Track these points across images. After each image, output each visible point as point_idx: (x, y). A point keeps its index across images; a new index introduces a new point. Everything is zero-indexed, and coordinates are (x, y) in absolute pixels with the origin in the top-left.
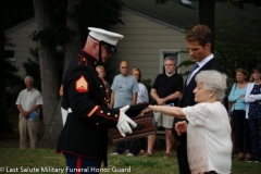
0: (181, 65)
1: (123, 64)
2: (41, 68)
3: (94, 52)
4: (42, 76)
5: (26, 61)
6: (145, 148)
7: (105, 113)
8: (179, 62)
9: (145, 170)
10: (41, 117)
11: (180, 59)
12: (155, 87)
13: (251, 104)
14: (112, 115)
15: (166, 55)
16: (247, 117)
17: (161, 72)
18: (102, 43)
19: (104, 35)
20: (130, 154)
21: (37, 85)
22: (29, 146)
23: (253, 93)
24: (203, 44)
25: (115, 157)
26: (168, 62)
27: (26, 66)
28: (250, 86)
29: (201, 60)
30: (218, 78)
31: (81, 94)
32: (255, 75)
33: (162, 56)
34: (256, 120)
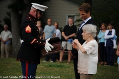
0: (76, 21)
1: (49, 20)
2: (12, 21)
3: (34, 14)
4: (12, 25)
5: (5, 18)
6: (59, 59)
7: (39, 42)
8: (75, 20)
9: (59, 69)
10: (11, 44)
11: (76, 18)
12: (64, 31)
13: (107, 40)
14: (42, 43)
15: (69, 17)
16: (105, 45)
17: (67, 24)
18: (38, 10)
19: (39, 6)
20: (52, 62)
21: (9, 29)
22: (5, 57)
23: (108, 34)
24: (87, 12)
25: (45, 63)
26: (70, 20)
27: (5, 20)
28: (107, 31)
29: (85, 19)
30: (92, 28)
31: (28, 33)
32: (109, 27)
33: (67, 17)
34: (109, 47)
